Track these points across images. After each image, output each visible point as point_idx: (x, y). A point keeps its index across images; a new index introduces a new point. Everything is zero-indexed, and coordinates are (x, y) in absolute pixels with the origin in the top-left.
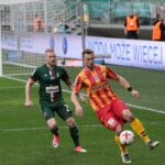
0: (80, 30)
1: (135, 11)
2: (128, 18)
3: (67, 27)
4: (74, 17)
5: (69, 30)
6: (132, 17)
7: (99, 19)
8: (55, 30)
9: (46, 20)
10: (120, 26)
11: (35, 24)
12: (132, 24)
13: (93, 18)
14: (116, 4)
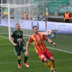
0: (44, 19)
1: (68, 10)
2: (65, 14)
3: (39, 18)
4: (42, 13)
5: (40, 19)
6: (67, 13)
7: (53, 14)
8: (34, 19)
9: (29, 14)
10: (62, 17)
11: (25, 16)
12: (67, 16)
13: (50, 14)
14: (60, 8)
